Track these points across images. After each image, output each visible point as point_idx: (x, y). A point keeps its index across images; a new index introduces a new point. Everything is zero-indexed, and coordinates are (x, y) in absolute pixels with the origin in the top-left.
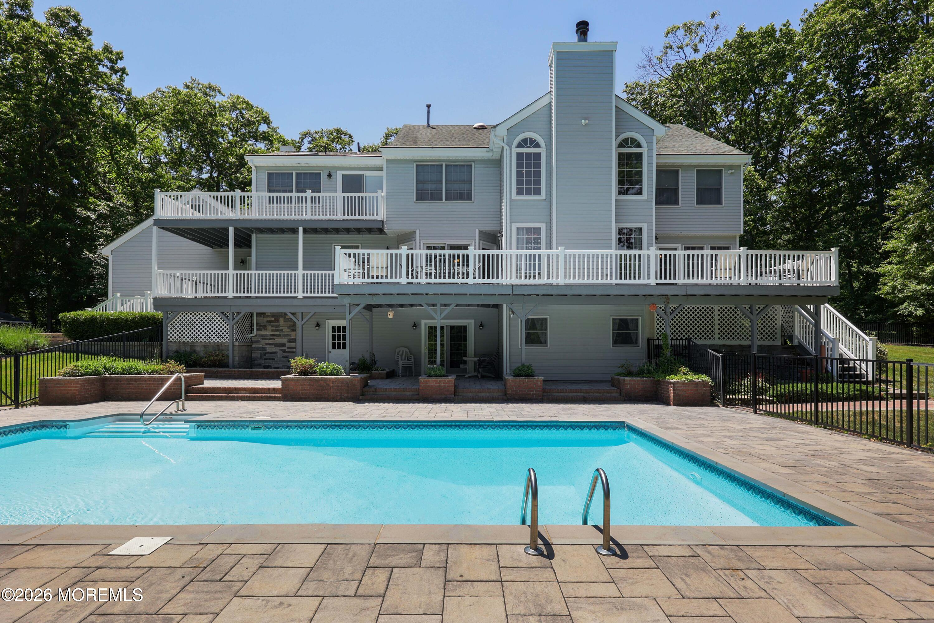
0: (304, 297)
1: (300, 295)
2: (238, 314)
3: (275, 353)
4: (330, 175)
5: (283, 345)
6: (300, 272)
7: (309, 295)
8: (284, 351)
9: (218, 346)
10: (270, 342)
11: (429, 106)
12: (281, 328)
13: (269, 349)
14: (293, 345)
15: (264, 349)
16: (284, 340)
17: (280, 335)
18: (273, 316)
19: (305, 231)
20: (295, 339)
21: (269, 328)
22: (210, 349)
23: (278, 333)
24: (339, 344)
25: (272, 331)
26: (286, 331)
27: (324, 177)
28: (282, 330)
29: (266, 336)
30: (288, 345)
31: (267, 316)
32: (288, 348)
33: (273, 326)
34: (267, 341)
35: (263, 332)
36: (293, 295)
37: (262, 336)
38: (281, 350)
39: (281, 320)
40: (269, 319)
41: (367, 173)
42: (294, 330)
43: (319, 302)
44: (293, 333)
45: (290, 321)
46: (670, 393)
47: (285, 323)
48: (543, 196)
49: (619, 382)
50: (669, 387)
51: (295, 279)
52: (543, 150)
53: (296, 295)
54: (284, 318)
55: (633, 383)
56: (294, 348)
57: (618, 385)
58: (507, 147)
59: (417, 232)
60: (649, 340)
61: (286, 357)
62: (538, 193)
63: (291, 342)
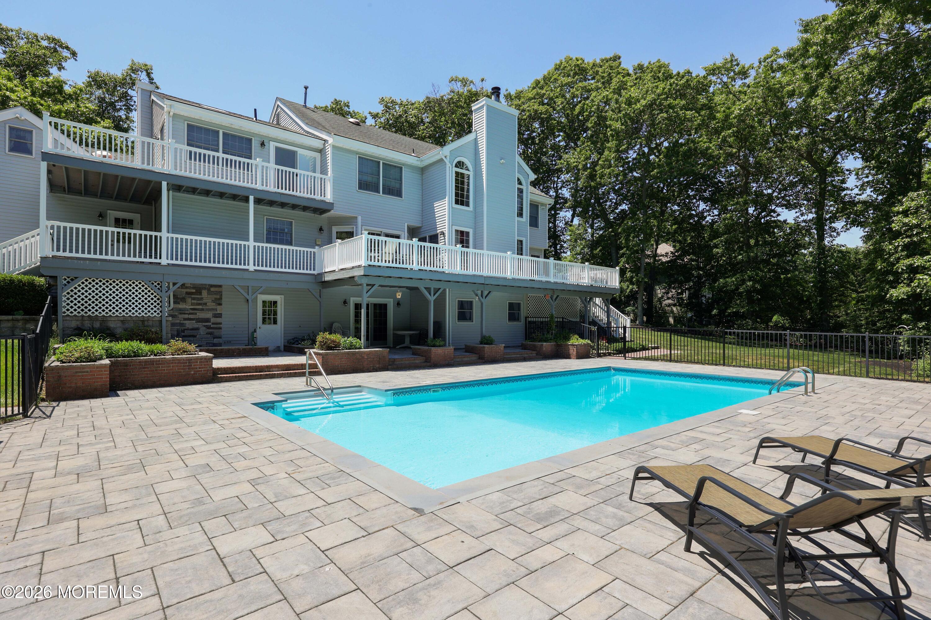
0: (256, 270)
1: (251, 268)
2: (174, 284)
3: (197, 329)
4: (263, 144)
5: (208, 320)
6: (251, 243)
7: (260, 268)
8: (208, 327)
9: (143, 321)
10: (191, 316)
11: (306, 88)
12: (204, 301)
13: (189, 324)
14: (218, 320)
15: (182, 325)
16: (209, 315)
17: (202, 310)
18: (194, 288)
19: (258, 201)
20: (221, 314)
21: (189, 300)
22: (131, 325)
23: (200, 307)
24: (269, 318)
25: (192, 304)
26: (211, 305)
27: (255, 144)
28: (205, 304)
29: (185, 309)
30: (213, 320)
31: (187, 288)
32: (213, 324)
33: (194, 299)
34: (186, 316)
35: (181, 306)
36: (242, 267)
37: (180, 310)
38: (205, 326)
39: (205, 293)
40: (188, 290)
41: (300, 151)
42: (220, 304)
43: (272, 276)
44: (218, 307)
45: (215, 294)
46: (573, 351)
47: (209, 296)
48: (471, 208)
49: (535, 346)
50: (571, 348)
51: (245, 251)
52: (471, 173)
53: (246, 267)
54: (209, 290)
55: (547, 346)
56: (220, 324)
57: (533, 348)
58: (450, 165)
59: (359, 218)
60: (526, 318)
61: (211, 334)
62: (468, 205)
63: (217, 317)
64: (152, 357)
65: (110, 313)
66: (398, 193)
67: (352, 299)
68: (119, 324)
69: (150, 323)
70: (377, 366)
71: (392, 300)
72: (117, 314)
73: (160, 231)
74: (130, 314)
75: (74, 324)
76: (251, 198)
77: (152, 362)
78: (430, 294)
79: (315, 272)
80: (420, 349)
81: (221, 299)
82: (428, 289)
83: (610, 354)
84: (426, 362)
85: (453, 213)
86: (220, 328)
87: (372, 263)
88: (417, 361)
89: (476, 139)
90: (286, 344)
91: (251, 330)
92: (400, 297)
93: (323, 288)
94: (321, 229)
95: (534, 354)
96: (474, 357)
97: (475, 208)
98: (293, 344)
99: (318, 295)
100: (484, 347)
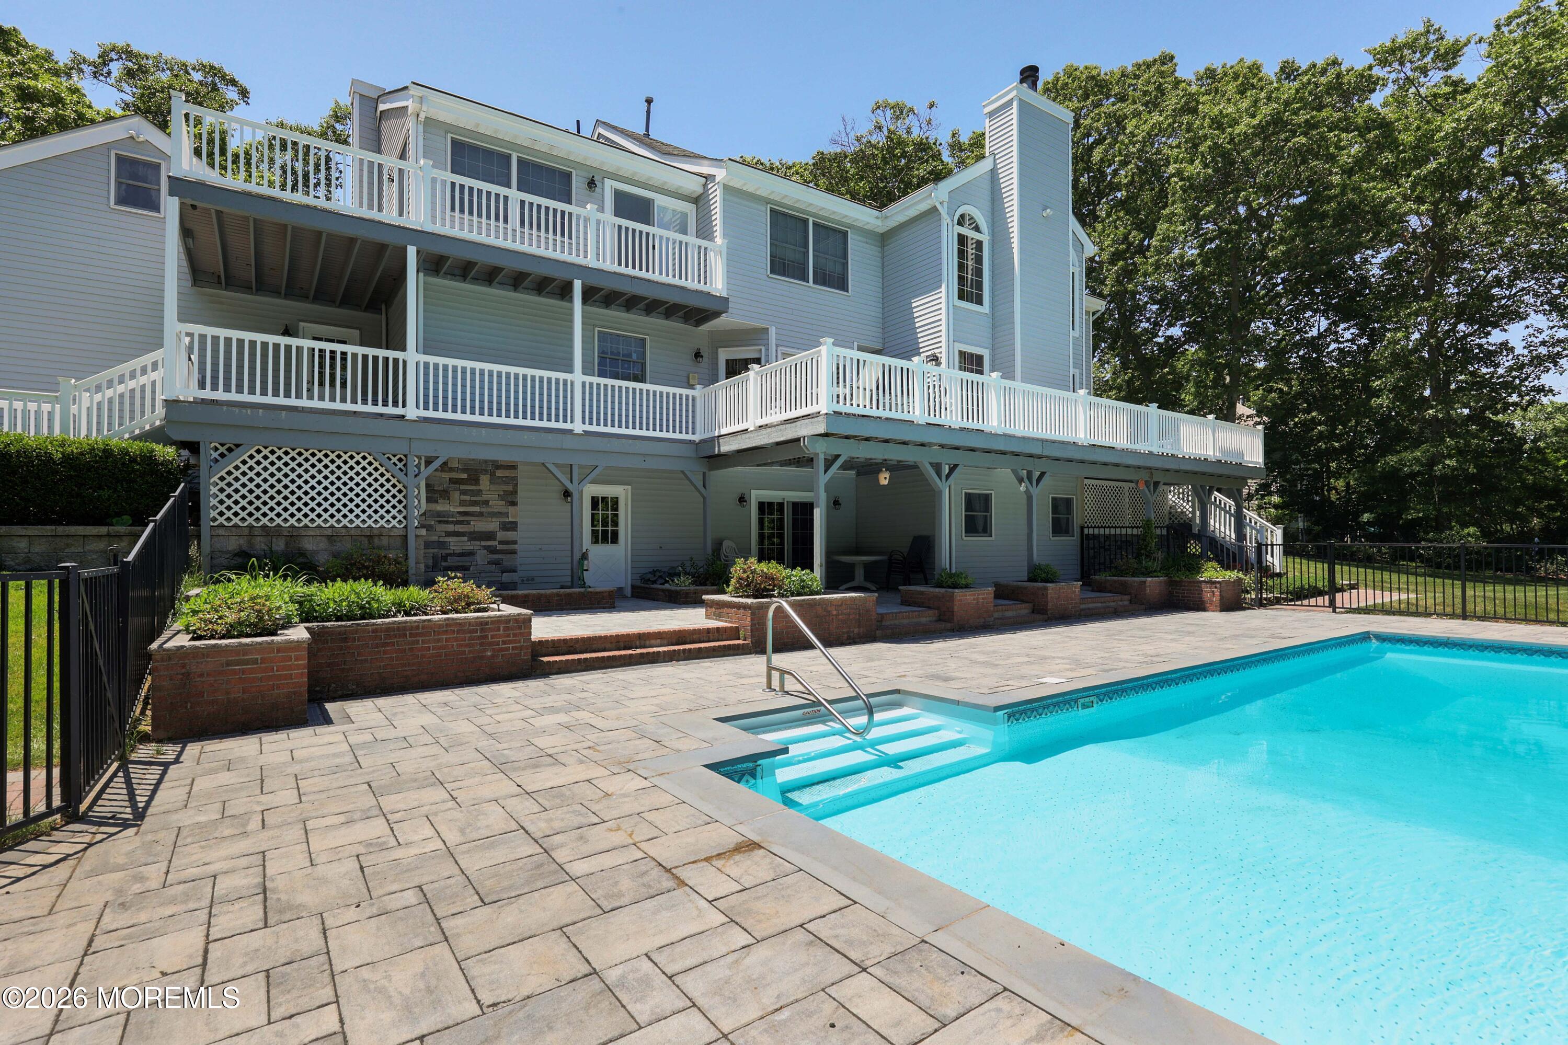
0: (587, 433)
1: (578, 427)
2: (429, 462)
3: (471, 554)
4: (591, 184)
5: (490, 536)
6: (578, 377)
7: (594, 428)
8: (492, 550)
9: (370, 538)
10: (459, 528)
11: (649, 101)
12: (485, 497)
13: (455, 545)
14: (510, 535)
15: (442, 545)
16: (492, 525)
17: (481, 514)
18: (464, 470)
19: (589, 294)
20: (515, 523)
21: (456, 495)
22: (348, 545)
23: (477, 509)
24: (605, 533)
25: (462, 503)
26: (497, 505)
27: (577, 184)
28: (486, 503)
29: (448, 514)
30: (501, 535)
31: (451, 470)
32: (501, 543)
33: (464, 492)
34: (451, 528)
35: (441, 507)
36: (561, 425)
37: (439, 514)
38: (485, 547)
39: (485, 481)
40: (454, 475)
41: (660, 200)
42: (514, 504)
43: (616, 445)
44: (511, 509)
45: (505, 483)
46: (1211, 595)
47: (493, 487)
48: (985, 308)
49: (1124, 584)
50: (1206, 588)
51: (565, 391)
52: (985, 238)
53: (568, 426)
54: (492, 474)
55: (1153, 584)
56: (515, 542)
57: (1122, 590)
58: (949, 221)
59: (773, 332)
60: (1082, 528)
61: (497, 563)
62: (980, 302)
63: (508, 530)
64: (400, 618)
65: (306, 521)
66: (841, 284)
67: (754, 492)
68: (323, 544)
69: (385, 541)
70: (856, 630)
71: (822, 496)
72: (319, 521)
73: (404, 349)
74: (345, 522)
75: (233, 544)
76: (578, 285)
77: (401, 629)
78: (940, 478)
79: (696, 438)
80: (922, 593)
81: (515, 492)
82: (937, 467)
83: (1278, 601)
84: (939, 620)
85: (956, 317)
86: (514, 552)
87: (841, 408)
88: (923, 620)
89: (994, 172)
90: (638, 583)
91: (577, 556)
92: (886, 482)
93: (711, 469)
94: (698, 355)
95: (1125, 601)
96: (1023, 610)
97: (993, 307)
98: (654, 582)
99: (700, 484)
100: (1046, 589)
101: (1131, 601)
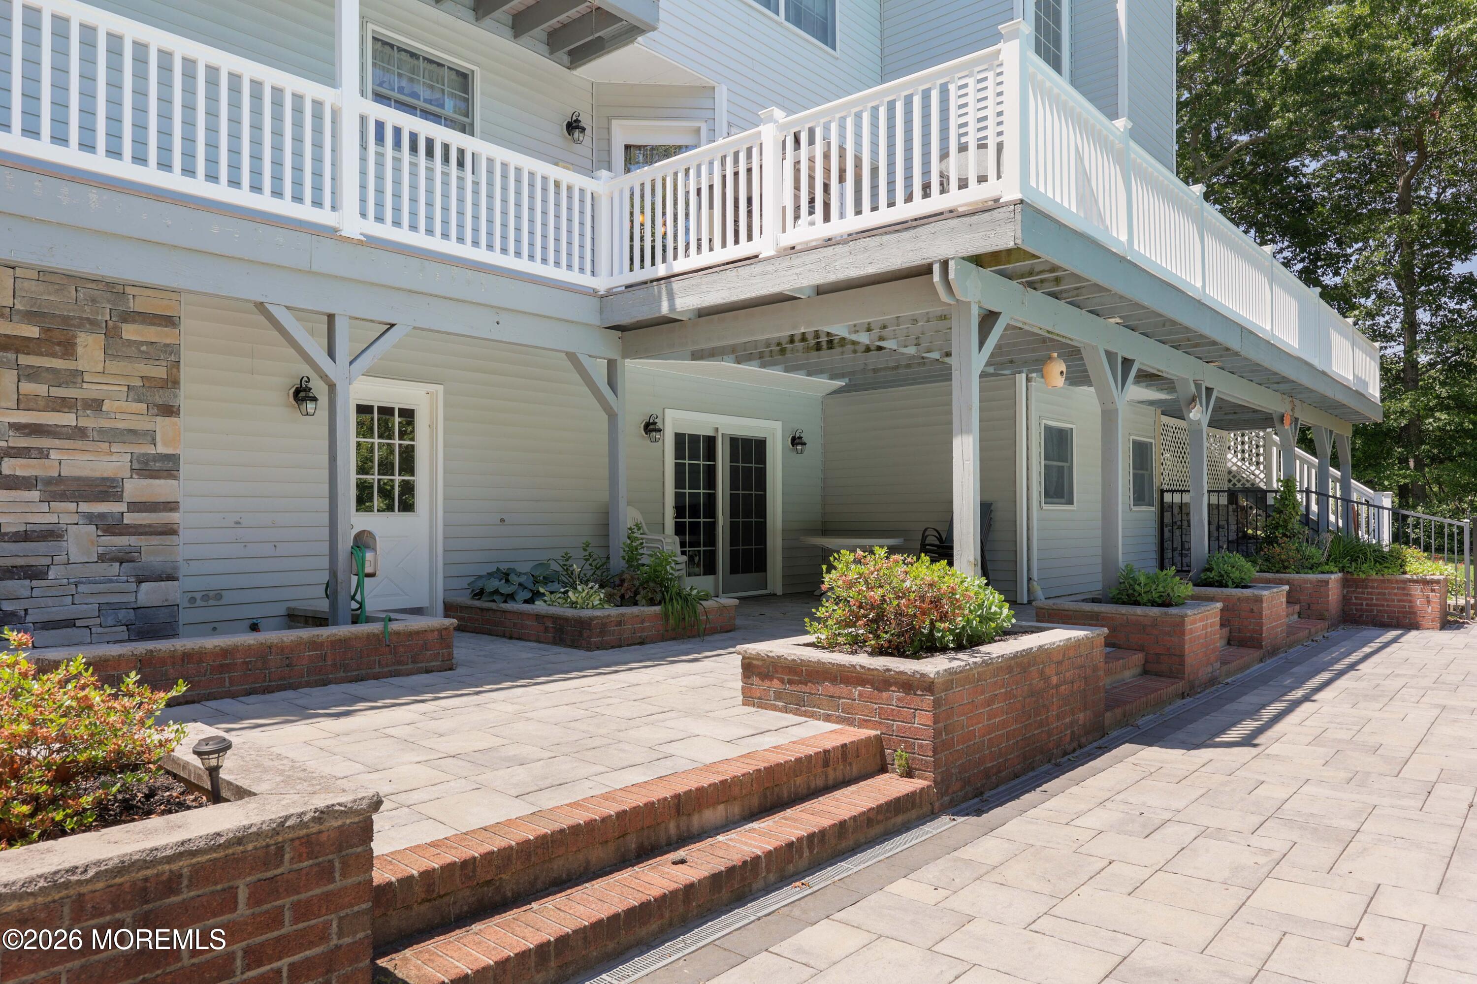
0: (372, 243)
1: (350, 224)
5: (105, 488)
6: (348, 100)
7: (386, 231)
8: (110, 525)
12: (90, 390)
13: (6, 509)
14: (160, 487)
16: (112, 463)
17: (78, 434)
18: (30, 318)
20: (173, 459)
21: (7, 380)
23: (67, 420)
24: (386, 486)
25: (24, 402)
26: (123, 412)
28: (96, 405)
30: (134, 487)
32: (135, 507)
33: (30, 373)
36: (305, 212)
38: (91, 518)
39: (90, 347)
42: (169, 411)
44: (162, 424)
45: (147, 357)
46: (1424, 603)
47: (113, 366)
51: (318, 130)
53: (323, 217)
54: (111, 334)
55: (1334, 586)
56: (171, 506)
59: (722, 95)
60: (1162, 492)
61: (123, 558)
63: (154, 474)
66: (824, 29)
67: (668, 415)
71: (778, 426)
79: (601, 284)
81: (172, 382)
86: (170, 531)
90: (465, 599)
91: (345, 543)
93: (626, 355)
94: (573, 126)
98: (510, 597)
99: (601, 381)
100: (1259, 600)
101: (1299, 614)
